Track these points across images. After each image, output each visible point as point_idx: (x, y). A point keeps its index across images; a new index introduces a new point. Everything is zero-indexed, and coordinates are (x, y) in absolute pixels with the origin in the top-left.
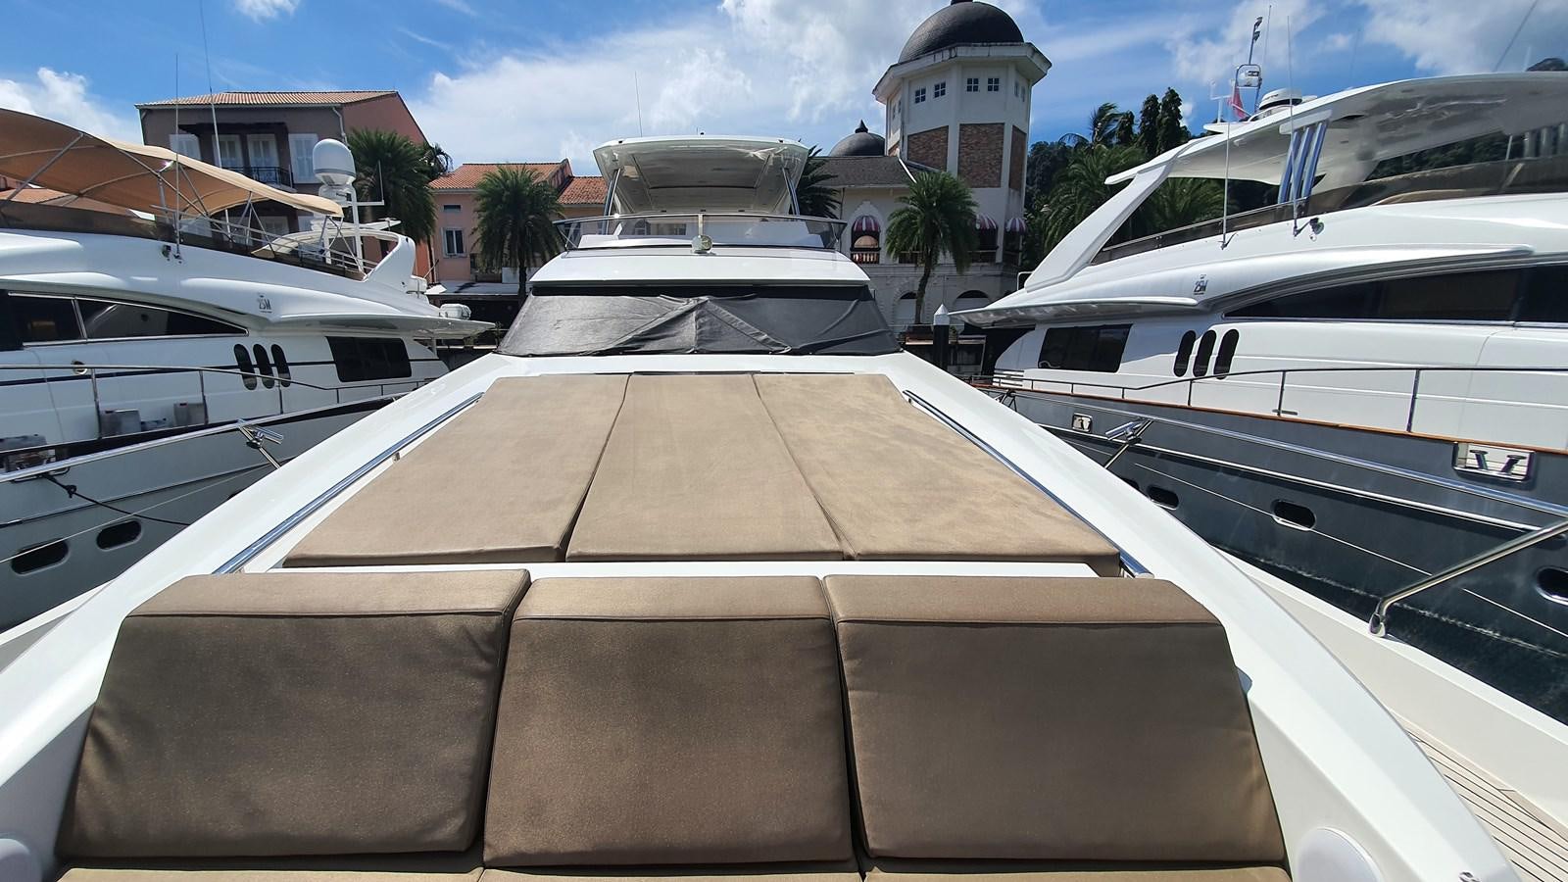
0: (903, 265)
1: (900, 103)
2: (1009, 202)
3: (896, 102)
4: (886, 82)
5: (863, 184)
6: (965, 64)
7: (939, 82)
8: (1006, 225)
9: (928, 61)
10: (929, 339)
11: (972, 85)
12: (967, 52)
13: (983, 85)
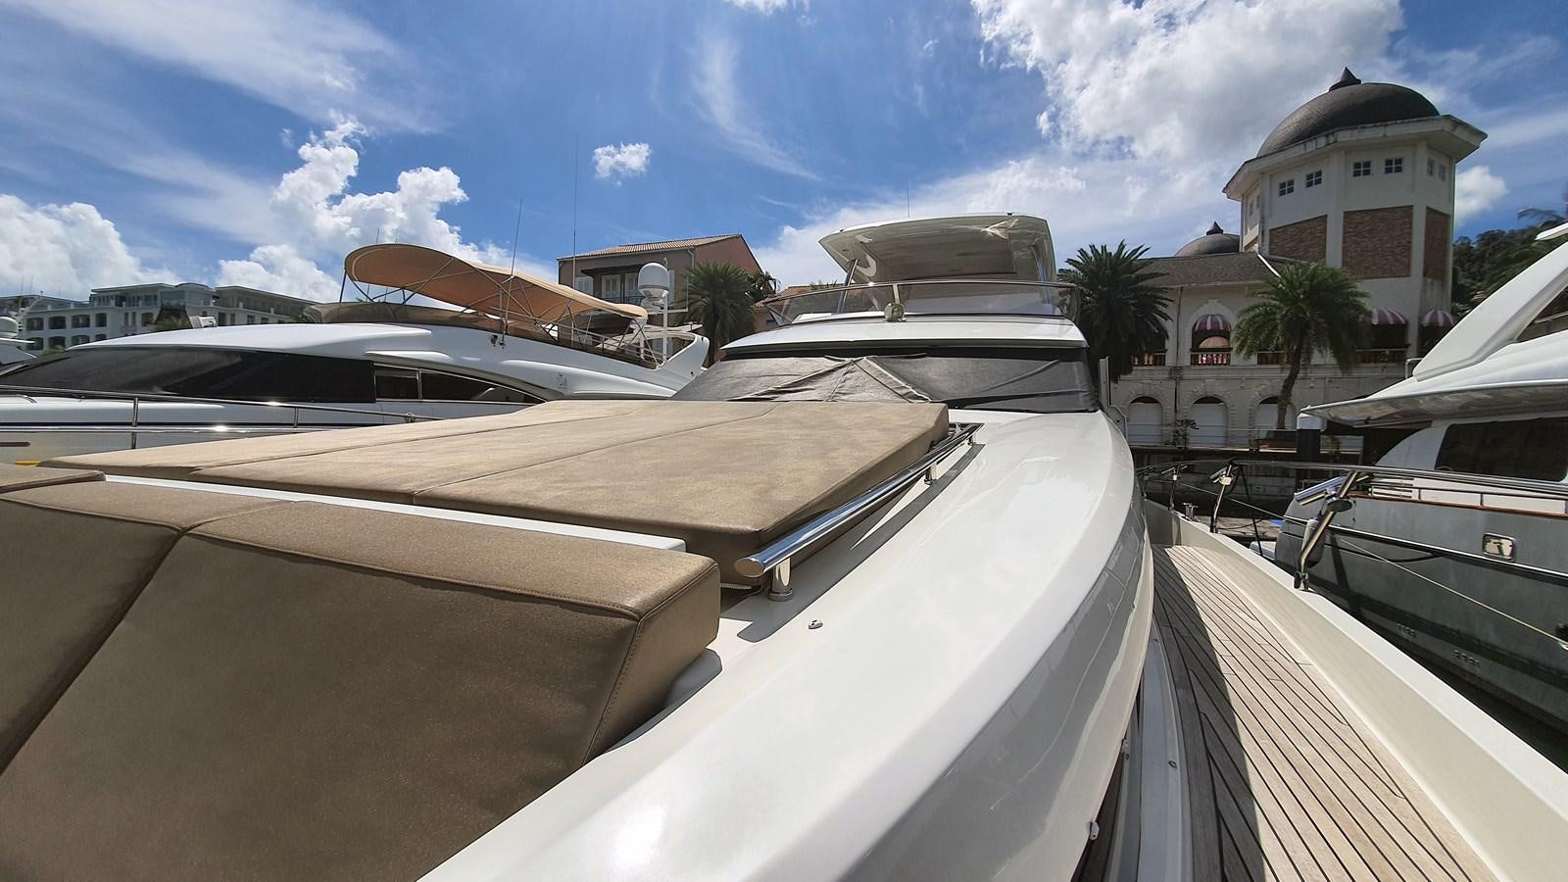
0: (1264, 366)
1: (1258, 197)
2: (1424, 291)
3: (1253, 198)
4: (1239, 179)
5: (1208, 282)
6: (1348, 150)
7: (1313, 170)
8: (1421, 319)
9: (1298, 151)
10: (1291, 447)
11: (1362, 169)
12: (1351, 136)
13: (1378, 167)
